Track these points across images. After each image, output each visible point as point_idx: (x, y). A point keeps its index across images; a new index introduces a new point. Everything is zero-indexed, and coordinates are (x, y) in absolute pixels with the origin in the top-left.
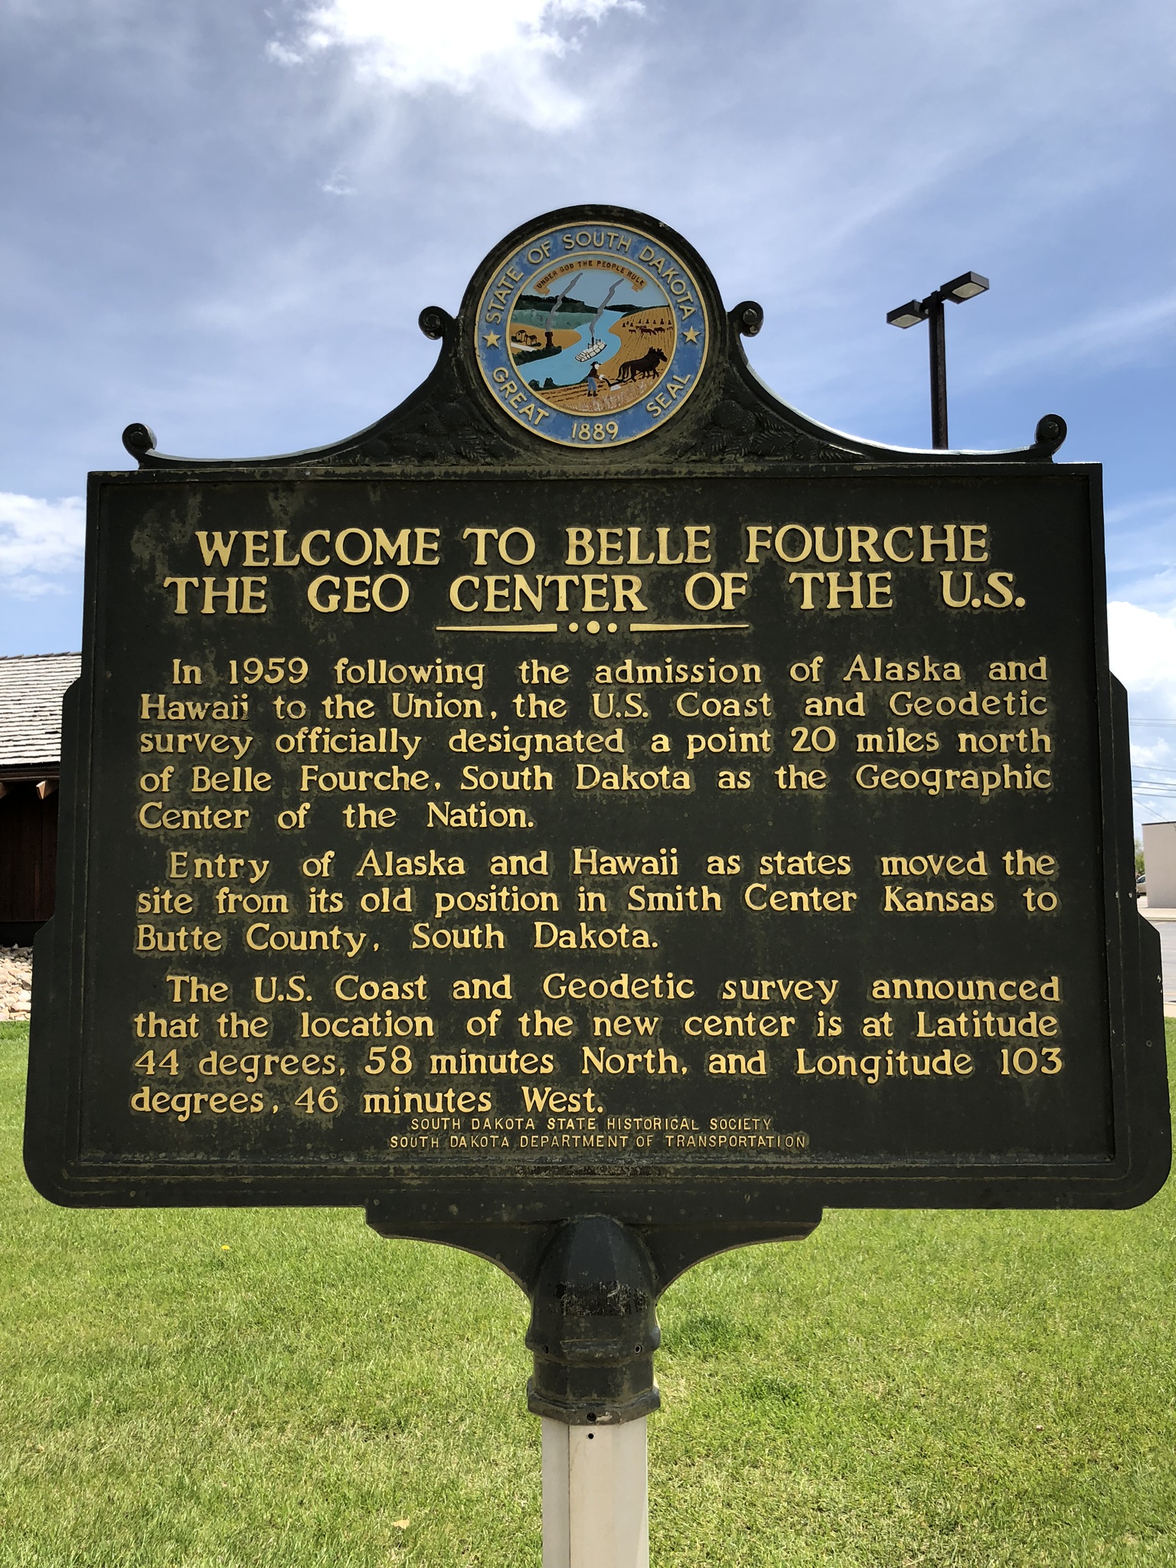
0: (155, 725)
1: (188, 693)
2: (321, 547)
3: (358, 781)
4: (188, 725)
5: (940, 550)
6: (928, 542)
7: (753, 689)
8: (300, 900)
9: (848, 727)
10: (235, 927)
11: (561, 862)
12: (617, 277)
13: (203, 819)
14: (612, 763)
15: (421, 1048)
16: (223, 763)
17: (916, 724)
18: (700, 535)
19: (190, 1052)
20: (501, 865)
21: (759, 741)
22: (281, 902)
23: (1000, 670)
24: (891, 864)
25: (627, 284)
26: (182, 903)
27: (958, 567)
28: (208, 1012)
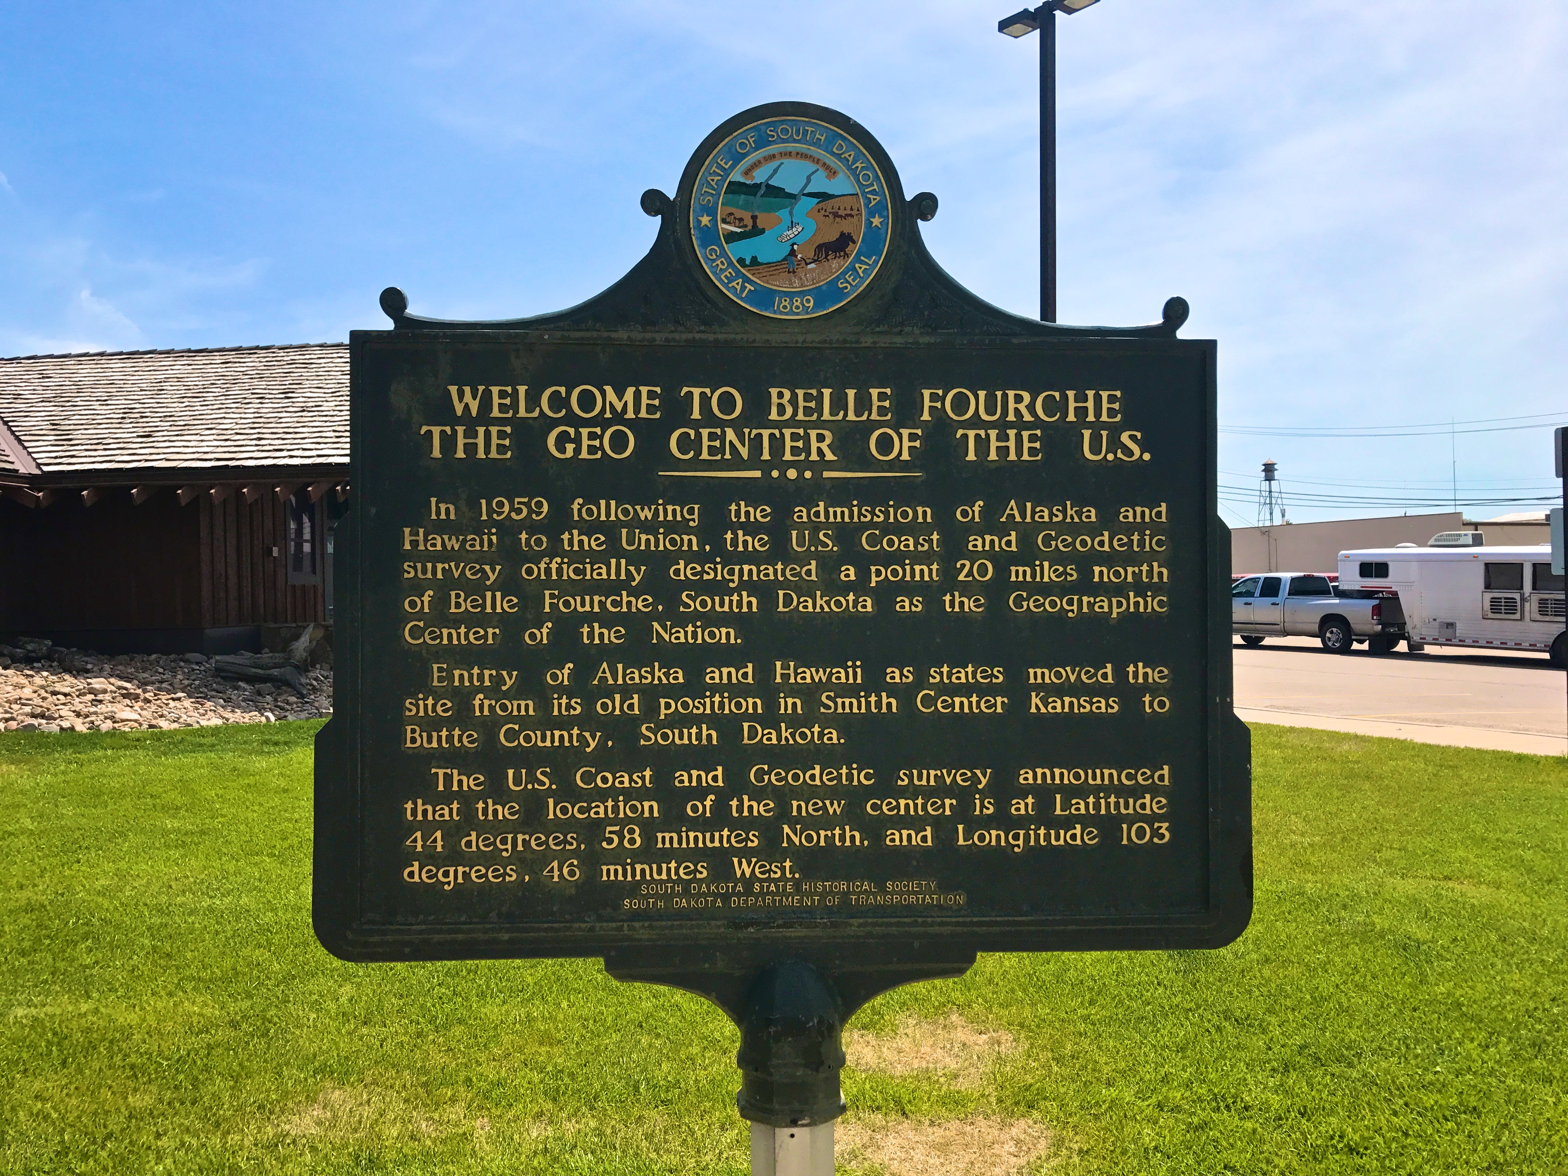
0: (415, 555)
1: (442, 527)
2: (557, 402)
3: (591, 604)
4: (445, 556)
5: (1081, 412)
6: (1072, 405)
7: (925, 529)
8: (544, 704)
9: (1003, 562)
10: (489, 726)
11: (765, 673)
12: (812, 167)
13: (460, 636)
14: (805, 589)
15: (649, 827)
16: (476, 588)
17: (1058, 558)
18: (882, 397)
19: (453, 832)
20: (714, 675)
21: (928, 572)
22: (527, 707)
23: (1128, 514)
24: (1037, 674)
25: (822, 173)
26: (443, 708)
27: (1097, 426)
28: (467, 799)
